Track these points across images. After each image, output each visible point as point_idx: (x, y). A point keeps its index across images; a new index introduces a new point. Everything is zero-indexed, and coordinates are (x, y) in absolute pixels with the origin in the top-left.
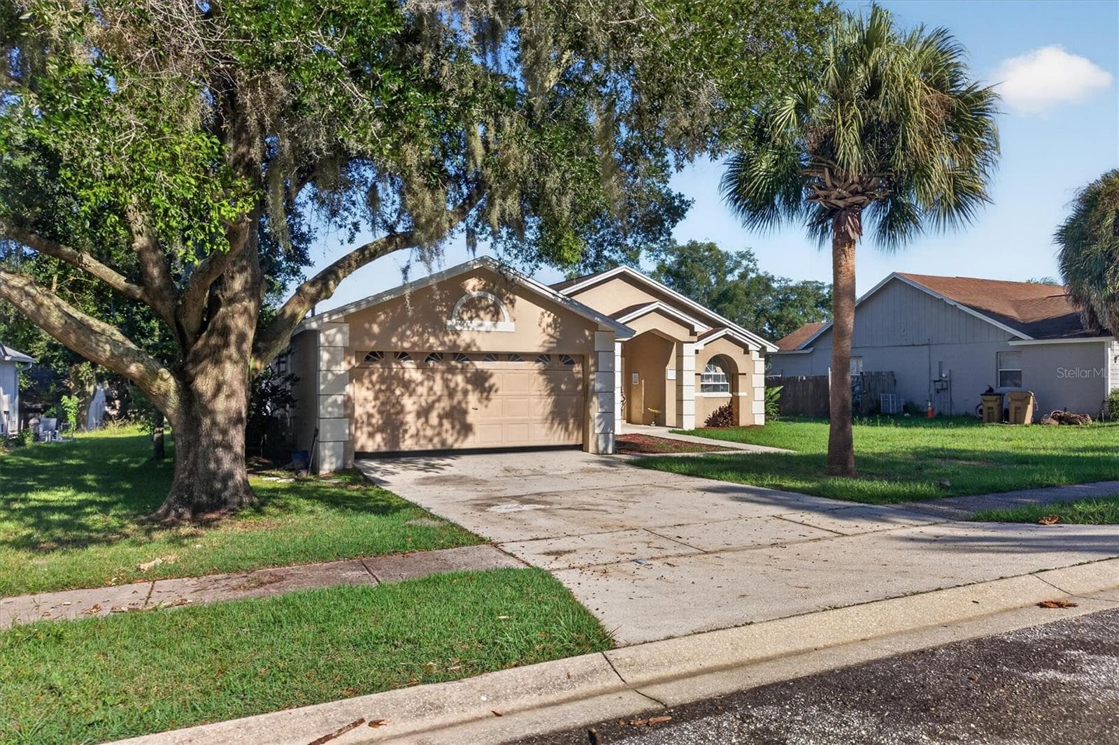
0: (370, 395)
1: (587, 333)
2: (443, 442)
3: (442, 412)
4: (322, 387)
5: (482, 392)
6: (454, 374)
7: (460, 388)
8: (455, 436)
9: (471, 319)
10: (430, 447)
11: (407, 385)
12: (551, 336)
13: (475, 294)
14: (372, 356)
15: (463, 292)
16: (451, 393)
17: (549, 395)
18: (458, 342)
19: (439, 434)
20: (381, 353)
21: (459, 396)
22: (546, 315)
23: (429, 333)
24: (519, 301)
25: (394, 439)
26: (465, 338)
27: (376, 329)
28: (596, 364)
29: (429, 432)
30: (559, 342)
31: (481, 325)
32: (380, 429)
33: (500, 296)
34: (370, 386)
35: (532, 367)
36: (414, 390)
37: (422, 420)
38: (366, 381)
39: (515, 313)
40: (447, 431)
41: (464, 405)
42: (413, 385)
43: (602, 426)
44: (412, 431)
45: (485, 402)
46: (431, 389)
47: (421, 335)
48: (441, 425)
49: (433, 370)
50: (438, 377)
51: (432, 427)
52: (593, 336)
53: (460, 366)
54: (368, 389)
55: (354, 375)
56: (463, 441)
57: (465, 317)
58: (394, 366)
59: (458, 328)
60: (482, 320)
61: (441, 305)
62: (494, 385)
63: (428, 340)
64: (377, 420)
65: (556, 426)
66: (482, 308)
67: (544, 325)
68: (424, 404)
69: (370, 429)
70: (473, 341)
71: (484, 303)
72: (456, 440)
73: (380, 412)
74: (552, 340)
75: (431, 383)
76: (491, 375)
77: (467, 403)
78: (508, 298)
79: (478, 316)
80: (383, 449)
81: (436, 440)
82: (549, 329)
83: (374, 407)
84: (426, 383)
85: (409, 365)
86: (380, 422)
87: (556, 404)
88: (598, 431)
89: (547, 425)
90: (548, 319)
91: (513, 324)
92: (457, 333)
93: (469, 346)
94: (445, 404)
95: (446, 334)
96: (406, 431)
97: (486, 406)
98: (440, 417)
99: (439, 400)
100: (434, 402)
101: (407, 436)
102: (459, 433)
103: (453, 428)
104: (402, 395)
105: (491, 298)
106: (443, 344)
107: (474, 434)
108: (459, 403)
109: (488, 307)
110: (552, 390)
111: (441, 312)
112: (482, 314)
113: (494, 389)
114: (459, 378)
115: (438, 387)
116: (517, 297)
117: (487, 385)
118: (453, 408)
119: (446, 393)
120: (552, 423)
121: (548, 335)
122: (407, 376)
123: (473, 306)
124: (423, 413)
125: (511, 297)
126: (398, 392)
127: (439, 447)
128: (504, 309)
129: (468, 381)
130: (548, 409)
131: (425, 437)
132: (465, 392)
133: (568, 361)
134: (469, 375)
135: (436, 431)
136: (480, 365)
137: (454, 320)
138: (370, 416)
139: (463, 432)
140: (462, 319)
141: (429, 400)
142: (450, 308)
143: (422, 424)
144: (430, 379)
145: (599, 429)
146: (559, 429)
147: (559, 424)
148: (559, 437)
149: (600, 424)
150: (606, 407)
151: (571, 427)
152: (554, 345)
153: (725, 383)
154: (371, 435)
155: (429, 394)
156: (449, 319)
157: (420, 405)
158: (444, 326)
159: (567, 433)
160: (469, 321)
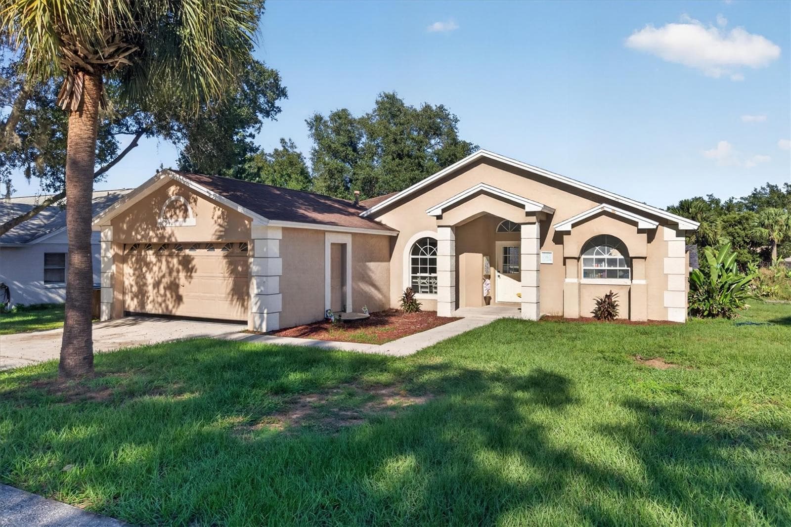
0: (131, 271)
2: (167, 308)
3: (166, 285)
4: (102, 266)
5: (187, 273)
6: (173, 258)
7: (175, 269)
8: (173, 304)
9: (171, 216)
10: (160, 312)
11: (149, 266)
12: (220, 225)
13: (173, 198)
14: (133, 247)
15: (167, 197)
17: (230, 276)
19: (165, 301)
20: (139, 245)
21: (175, 274)
22: (217, 209)
23: (149, 229)
24: (199, 199)
25: (142, 304)
26: (168, 231)
27: (125, 227)
29: (160, 300)
30: (226, 230)
31: (178, 221)
32: (136, 296)
33: (187, 198)
34: (132, 265)
36: (152, 269)
37: (156, 291)
38: (130, 262)
39: (197, 210)
41: (177, 281)
42: (151, 265)
43: (258, 304)
44: (151, 299)
45: (189, 280)
46: (160, 268)
47: (146, 230)
48: (165, 294)
49: (161, 255)
50: (164, 260)
51: (160, 296)
52: (250, 224)
54: (131, 268)
56: (177, 308)
57: (168, 215)
58: (143, 253)
59: (164, 224)
60: (178, 215)
61: (155, 208)
62: (194, 266)
63: (149, 233)
64: (135, 289)
65: (234, 302)
66: (177, 208)
67: (215, 218)
68: (157, 279)
69: (132, 295)
70: (173, 234)
71: (179, 204)
72: (173, 307)
73: (137, 283)
74: (221, 229)
75: (160, 264)
76: (193, 259)
77: (179, 279)
78: (193, 198)
79: (175, 213)
80: (138, 310)
81: (163, 305)
82: (219, 220)
83: (133, 280)
84: (158, 264)
85: (150, 252)
86: (136, 291)
87: (235, 283)
89: (228, 302)
90: (218, 213)
91: (196, 219)
92: (164, 228)
93: (170, 237)
94: (166, 280)
95: (158, 229)
97: (190, 283)
98: (165, 288)
99: (164, 276)
100: (161, 278)
101: (149, 301)
102: (175, 301)
103: (172, 297)
104: (146, 272)
105: (183, 200)
107: (183, 303)
108: (175, 279)
109: (181, 206)
112: (178, 211)
113: (194, 270)
114: (175, 261)
115: (164, 267)
116: (198, 197)
117: (190, 266)
118: (171, 283)
119: (168, 271)
120: (232, 300)
122: (148, 259)
123: (172, 206)
124: (157, 285)
125: (195, 196)
127: (165, 311)
128: (189, 208)
129: (180, 263)
130: (231, 286)
131: (158, 302)
132: (178, 272)
133: (243, 248)
134: (180, 259)
135: (164, 298)
137: (162, 218)
138: (132, 286)
139: (177, 302)
140: (166, 218)
141: (160, 276)
142: (160, 209)
143: (156, 293)
144: (160, 261)
145: (255, 309)
146: (238, 303)
147: (238, 299)
148: (237, 312)
149: (256, 304)
150: (262, 288)
151: (246, 303)
152: (222, 233)
153: (626, 268)
154: (132, 299)
155: (159, 272)
156: (159, 218)
157: (155, 280)
158: (156, 222)
159: (243, 310)
160: (170, 219)
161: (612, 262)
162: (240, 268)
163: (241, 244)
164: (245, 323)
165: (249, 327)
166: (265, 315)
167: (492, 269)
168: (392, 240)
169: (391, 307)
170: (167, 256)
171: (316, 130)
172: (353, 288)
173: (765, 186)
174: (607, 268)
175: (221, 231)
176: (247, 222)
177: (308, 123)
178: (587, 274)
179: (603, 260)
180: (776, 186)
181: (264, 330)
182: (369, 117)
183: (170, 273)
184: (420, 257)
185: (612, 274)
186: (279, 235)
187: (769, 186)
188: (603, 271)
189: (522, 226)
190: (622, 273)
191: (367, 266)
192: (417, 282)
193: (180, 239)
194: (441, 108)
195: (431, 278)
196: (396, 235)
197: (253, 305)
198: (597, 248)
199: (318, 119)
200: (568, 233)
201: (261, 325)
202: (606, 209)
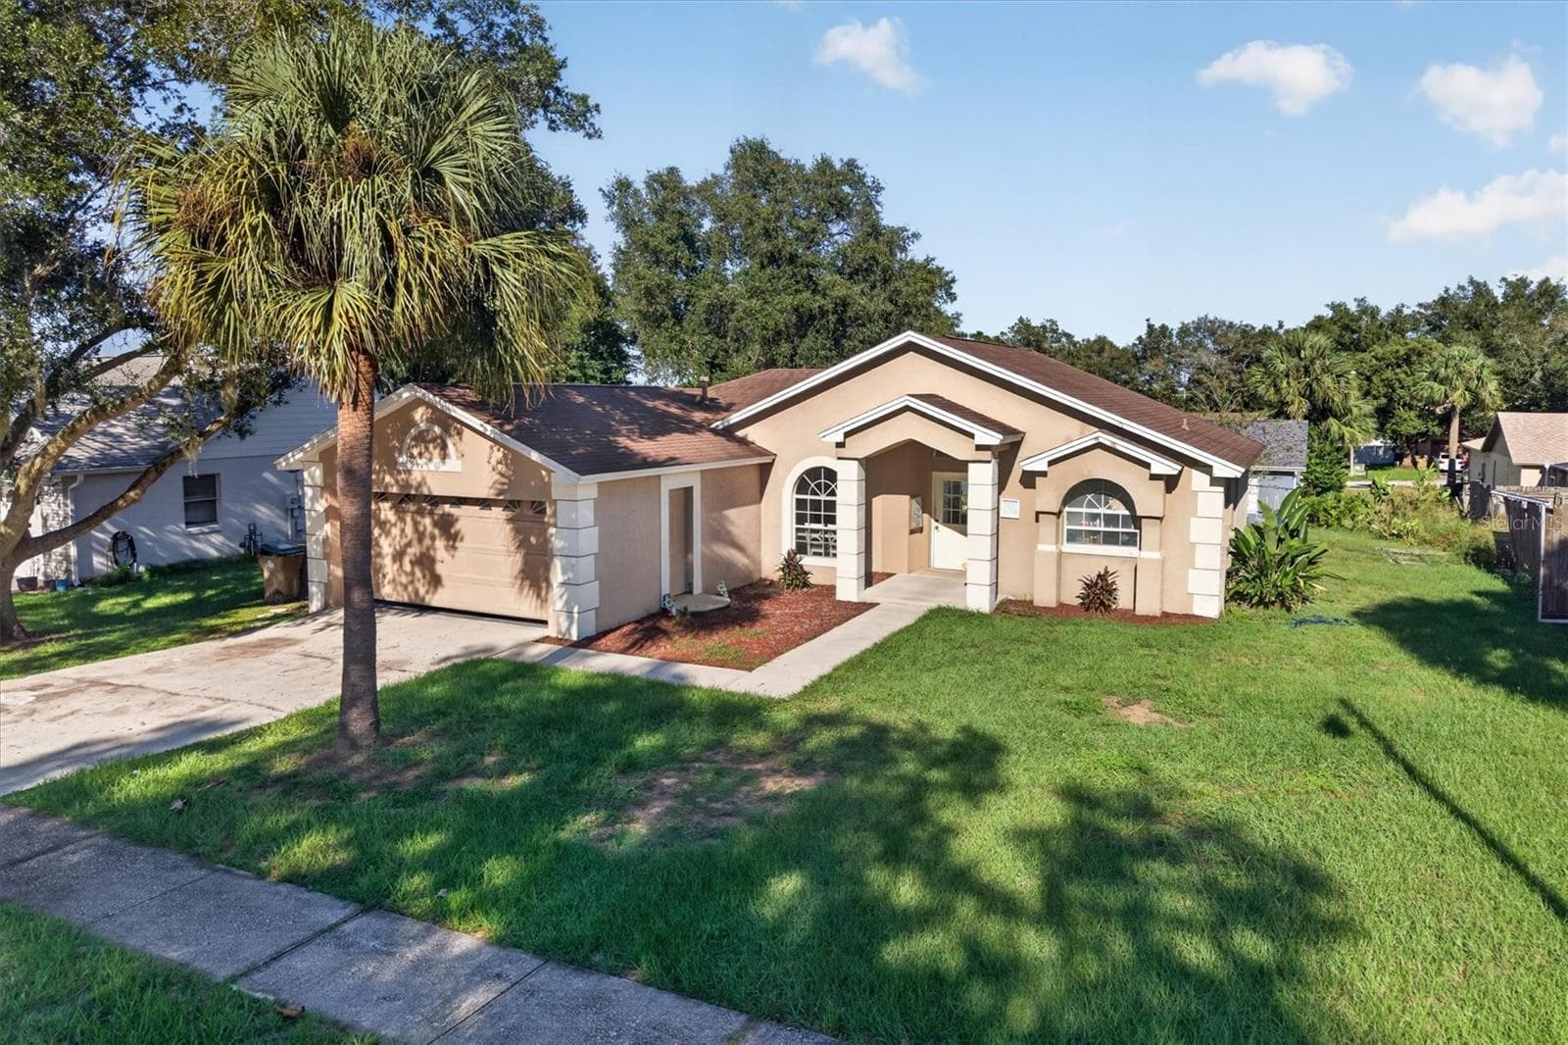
2: (416, 594)
3: (413, 558)
4: (308, 524)
5: (448, 541)
6: (423, 517)
7: (428, 533)
8: (426, 588)
9: (421, 454)
10: (406, 599)
11: (383, 526)
12: (503, 475)
13: (423, 426)
15: (413, 423)
16: (421, 536)
17: (517, 550)
18: (410, 482)
19: (412, 582)
21: (427, 542)
22: (495, 449)
23: (384, 472)
24: (467, 431)
26: (416, 476)
28: (555, 515)
29: (404, 580)
30: (511, 483)
31: (431, 462)
33: (446, 429)
36: (389, 531)
37: (397, 565)
39: (462, 447)
40: (419, 581)
41: (432, 552)
42: (388, 526)
43: (565, 597)
44: (389, 577)
45: (452, 552)
46: (403, 531)
48: (413, 571)
49: (404, 512)
50: (408, 519)
51: (406, 574)
52: (550, 477)
53: (429, 507)
56: (434, 593)
57: (415, 452)
59: (409, 466)
60: (431, 454)
61: (393, 439)
62: (459, 532)
63: (384, 478)
65: (525, 591)
66: (430, 442)
67: (493, 462)
68: (398, 547)
70: (424, 480)
71: (432, 436)
72: (428, 597)
74: (504, 480)
75: (403, 525)
76: (457, 520)
77: (435, 550)
78: (455, 430)
79: (427, 449)
81: (410, 591)
82: (500, 466)
84: (399, 524)
85: (385, 506)
87: (526, 562)
89: (515, 590)
90: (498, 455)
91: (460, 460)
92: (409, 472)
93: (420, 487)
94: (414, 551)
95: (399, 472)
96: (384, 576)
97: (453, 557)
98: (411, 562)
99: (409, 544)
100: (406, 546)
101: (386, 581)
102: (429, 583)
103: (424, 577)
104: (380, 535)
105: (439, 429)
106: (397, 483)
107: (443, 588)
108: (428, 549)
109: (435, 439)
110: (521, 542)
111: (394, 447)
112: (431, 446)
113: (459, 538)
114: (427, 521)
115: (409, 529)
116: (464, 430)
117: (453, 531)
118: (423, 555)
119: (416, 536)
120: (521, 588)
121: (499, 473)
122: (383, 516)
123: (421, 438)
124: (398, 556)
125: (459, 426)
126: (375, 530)
127: (413, 599)
128: (449, 443)
129: (435, 524)
130: (519, 565)
131: (401, 584)
132: (433, 538)
133: (538, 509)
134: (436, 519)
135: (410, 578)
136: (447, 508)
137: (405, 456)
139: (433, 585)
140: (412, 456)
141: (402, 544)
142: (402, 442)
143: (398, 570)
144: (402, 520)
145: (559, 605)
146: (531, 592)
147: (531, 586)
148: (530, 606)
149: (561, 596)
150: (571, 575)
151: (543, 593)
152: (506, 487)
153: (1132, 530)
155: (401, 537)
156: (401, 454)
157: (395, 548)
158: (396, 463)
159: (539, 602)
160: (418, 459)
161: (1111, 520)
162: (533, 540)
163: (533, 502)
164: (544, 623)
165: (551, 631)
166: (576, 615)
167: (926, 516)
168: (765, 470)
169: (763, 576)
170: (413, 513)
171: (620, 206)
172: (704, 556)
173: (1465, 282)
174: (1103, 529)
175: (504, 484)
176: (544, 473)
177: (604, 194)
178: (1073, 537)
179: (1098, 516)
180: (1485, 284)
181: (575, 638)
182: (717, 180)
183: (420, 540)
184: (809, 497)
185: (1110, 539)
186: (594, 492)
187: (1472, 282)
188: (1097, 533)
189: (970, 465)
190: (1127, 538)
191: (725, 517)
192: (804, 538)
193: (437, 491)
194: (851, 165)
195: (826, 532)
196: (770, 461)
197: (556, 598)
198: (1089, 497)
199: (624, 185)
200: (1044, 474)
201: (569, 629)
202: (1101, 440)
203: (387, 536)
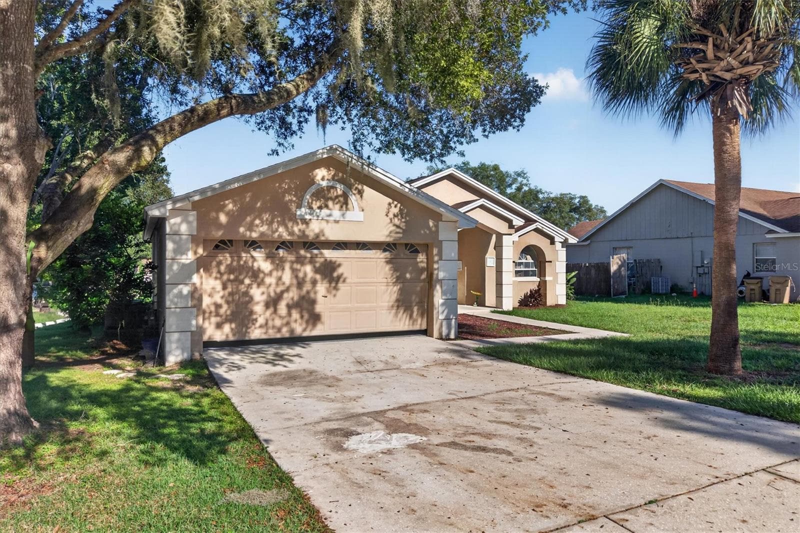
0: (218, 285)
1: (431, 224)
2: (292, 331)
3: (291, 302)
4: (167, 277)
5: (330, 283)
6: (303, 264)
7: (308, 278)
8: (304, 326)
9: (320, 208)
10: (278, 336)
11: (256, 275)
12: (398, 227)
13: (324, 184)
14: (222, 245)
15: (312, 182)
16: (300, 284)
17: (395, 283)
18: (307, 233)
19: (288, 324)
20: (231, 241)
21: (307, 287)
22: (393, 205)
24: (368, 191)
25: (243, 329)
26: (315, 227)
27: (223, 218)
28: (440, 254)
29: (278, 322)
30: (404, 232)
31: (330, 215)
32: (228, 320)
33: (349, 186)
34: (219, 276)
35: (379, 256)
36: (263, 280)
37: (271, 310)
38: (215, 270)
39: (364, 204)
40: (296, 321)
41: (312, 295)
42: (261, 275)
44: (261, 321)
45: (334, 292)
46: (280, 279)
47: (270, 223)
48: (289, 314)
49: (282, 260)
51: (280, 317)
52: (437, 226)
53: (309, 255)
54: (216, 279)
55: (202, 264)
57: (315, 206)
58: (244, 255)
59: (308, 217)
60: (331, 209)
61: (290, 194)
62: (342, 274)
63: (277, 229)
64: (224, 309)
65: (402, 312)
66: (331, 199)
67: (391, 215)
68: (272, 294)
69: (218, 319)
70: (322, 232)
71: (333, 194)
72: (305, 330)
73: (228, 302)
74: (398, 230)
75: (280, 273)
76: (339, 265)
77: (315, 293)
78: (356, 188)
79: (327, 206)
80: (231, 338)
81: (285, 330)
82: (396, 219)
83: (222, 297)
84: (275, 274)
85: (259, 255)
86: (229, 312)
87: (401, 291)
88: (441, 317)
89: (394, 311)
90: (395, 209)
91: (362, 213)
92: (306, 222)
93: (317, 236)
94: (293, 295)
96: (255, 321)
97: (335, 296)
98: (289, 307)
99: (287, 290)
100: (282, 292)
101: (256, 326)
102: (307, 322)
103: (302, 317)
104: (251, 285)
105: (340, 189)
106: (291, 233)
107: (323, 323)
108: (308, 292)
109: (337, 197)
110: (398, 278)
111: (291, 201)
112: (330, 203)
113: (341, 280)
114: (308, 269)
115: (287, 277)
116: (365, 187)
117: (335, 275)
118: (302, 298)
119: (295, 282)
120: (396, 314)
121: (394, 225)
122: (256, 265)
123: (322, 195)
124: (272, 303)
125: (360, 187)
126: (247, 281)
127: (287, 335)
128: (353, 199)
129: (317, 271)
130: (394, 297)
131: (274, 327)
132: (314, 282)
133: (414, 250)
134: (318, 265)
135: (285, 321)
136: (329, 254)
137: (303, 209)
138: (218, 306)
139: (311, 321)
140: (311, 208)
141: (278, 291)
142: (300, 197)
143: (271, 315)
144: (279, 269)
145: (444, 315)
146: (405, 315)
147: (404, 311)
149: (445, 309)
152: (401, 235)
153: (534, 269)
154: (219, 326)
155: (277, 284)
156: (299, 206)
157: (269, 295)
159: (411, 322)
160: (318, 211)
161: (527, 265)
170: (292, 262)
174: (524, 269)
178: (517, 274)
179: (522, 263)
185: (527, 274)
189: (504, 237)
203: (259, 285)
